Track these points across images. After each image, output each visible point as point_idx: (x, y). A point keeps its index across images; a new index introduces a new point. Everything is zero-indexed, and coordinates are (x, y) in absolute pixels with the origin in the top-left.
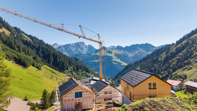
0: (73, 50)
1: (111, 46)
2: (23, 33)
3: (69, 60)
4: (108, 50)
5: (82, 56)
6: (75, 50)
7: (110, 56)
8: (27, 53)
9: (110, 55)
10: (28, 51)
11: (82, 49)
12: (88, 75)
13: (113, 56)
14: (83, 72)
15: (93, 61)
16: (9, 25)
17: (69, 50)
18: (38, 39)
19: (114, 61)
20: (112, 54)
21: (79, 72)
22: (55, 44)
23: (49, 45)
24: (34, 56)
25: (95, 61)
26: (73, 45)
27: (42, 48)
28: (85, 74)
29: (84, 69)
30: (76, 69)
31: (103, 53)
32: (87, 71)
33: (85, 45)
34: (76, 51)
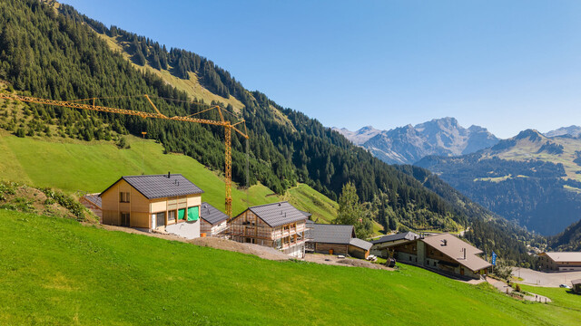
0: (417, 144)
1: (562, 128)
2: (273, 104)
3: (377, 173)
4: (544, 141)
5: (444, 161)
6: (425, 143)
7: (556, 162)
8: (259, 153)
9: (555, 159)
10: (262, 149)
11: (448, 141)
12: (435, 222)
13: (564, 163)
14: (419, 211)
15: (485, 179)
16: (243, 89)
17: (406, 145)
18: (306, 119)
19: (571, 183)
20: (565, 154)
21: (407, 210)
22: (366, 128)
23: (334, 132)
24: (275, 161)
25: (493, 180)
26: (419, 130)
27: (308, 140)
28: (428, 218)
29: (424, 202)
30: (399, 201)
31: (526, 153)
32: (435, 208)
33: (458, 129)
34: (427, 147)
